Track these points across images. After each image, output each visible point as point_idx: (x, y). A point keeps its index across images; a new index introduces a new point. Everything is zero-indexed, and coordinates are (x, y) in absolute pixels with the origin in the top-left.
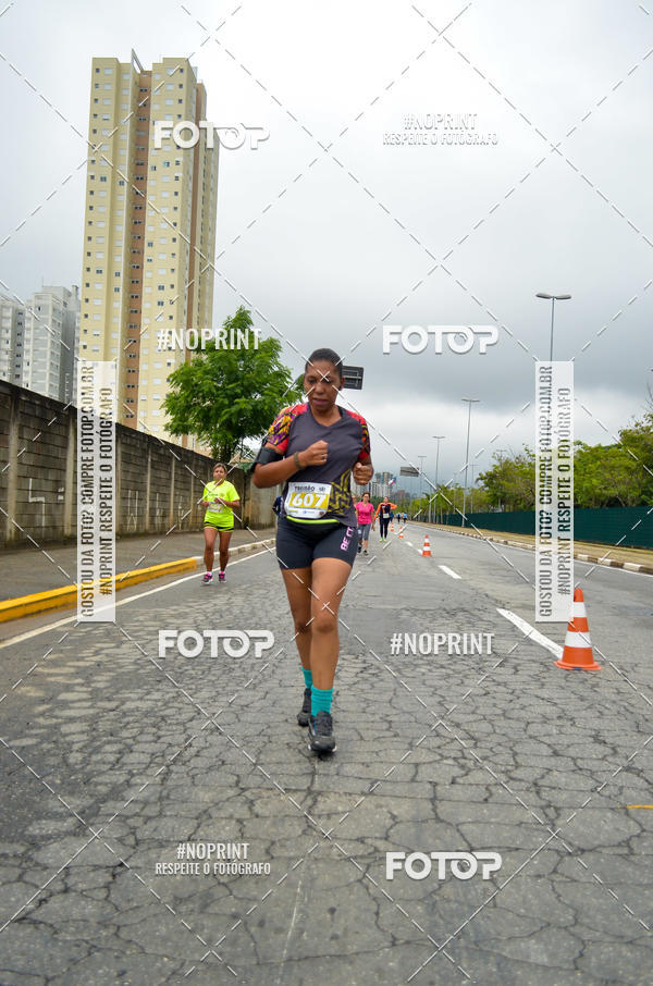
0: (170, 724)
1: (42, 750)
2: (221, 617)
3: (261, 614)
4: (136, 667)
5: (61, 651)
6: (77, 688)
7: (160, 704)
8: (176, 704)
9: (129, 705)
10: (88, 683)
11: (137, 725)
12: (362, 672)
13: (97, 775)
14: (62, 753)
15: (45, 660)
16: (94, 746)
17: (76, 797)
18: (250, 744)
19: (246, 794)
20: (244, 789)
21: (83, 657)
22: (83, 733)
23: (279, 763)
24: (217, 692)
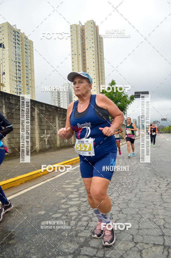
5: (70, 179)
6: (75, 193)
10: (78, 190)
12: (168, 185)
13: (80, 232)
14: (69, 221)
15: (66, 183)
16: (79, 218)
17: (72, 244)
18: (134, 218)
19: (138, 246)
20: (136, 243)
21: (77, 181)
22: (76, 211)
23: (148, 229)
24: (119, 194)
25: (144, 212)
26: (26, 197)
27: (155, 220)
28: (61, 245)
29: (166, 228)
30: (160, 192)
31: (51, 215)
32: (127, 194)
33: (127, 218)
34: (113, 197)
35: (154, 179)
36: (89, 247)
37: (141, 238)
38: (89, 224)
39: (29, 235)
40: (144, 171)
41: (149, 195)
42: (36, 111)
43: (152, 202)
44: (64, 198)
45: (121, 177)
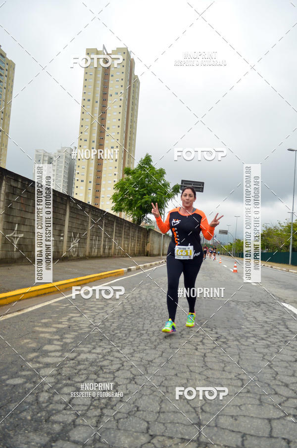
0: (105, 373)
1: (25, 388)
2: (136, 301)
3: (156, 300)
4: (89, 329)
5: (51, 318)
6: (55, 342)
7: (100, 356)
8: (109, 358)
9: (83, 356)
10: (61, 339)
11: (85, 372)
12: (216, 340)
13: (55, 413)
14: (37, 392)
15: (41, 323)
16: (57, 387)
17: (38, 434)
18: (155, 393)
19: (154, 442)
20: (152, 437)
21: (62, 322)
22: (53, 376)
23: (175, 412)
24: (134, 350)
28: (15, 437)
29: (205, 412)
30: (202, 351)
31: (5, 380)
32: (148, 351)
33: (143, 392)
34: (122, 354)
36: (68, 440)
37: (162, 427)
38: (73, 400)
41: (184, 355)
42: (3, 188)
43: (188, 367)
44: (34, 350)
45: (141, 321)
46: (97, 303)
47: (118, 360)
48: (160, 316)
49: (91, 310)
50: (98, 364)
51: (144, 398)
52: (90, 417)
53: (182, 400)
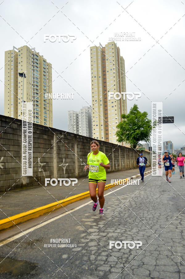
1: (82, 253)
2: (138, 199)
3: (150, 197)
4: (112, 219)
5: (90, 213)
6: (94, 227)
7: (120, 234)
8: (125, 235)
9: (110, 235)
10: (97, 225)
13: (99, 266)
14: (88, 255)
15: (85, 216)
16: (99, 252)
17: (92, 276)
18: (153, 255)
21: (96, 215)
22: (95, 246)
23: (165, 265)
24: (139, 230)
25: (162, 249)
26: (46, 230)
27: (172, 257)
28: (82, 278)
29: (183, 265)
30: (181, 229)
32: (147, 230)
33: (145, 254)
34: (132, 232)
35: (176, 215)
37: (158, 273)
38: (108, 259)
39: (52, 267)
40: (167, 206)
41: (169, 232)
42: (55, 139)
43: (171, 239)
44: (84, 232)
45: (142, 212)
46: (115, 202)
47: (130, 236)
48: (153, 208)
49: (111, 207)
50: (119, 239)
51: (147, 258)
52: (118, 268)
53: (169, 259)
